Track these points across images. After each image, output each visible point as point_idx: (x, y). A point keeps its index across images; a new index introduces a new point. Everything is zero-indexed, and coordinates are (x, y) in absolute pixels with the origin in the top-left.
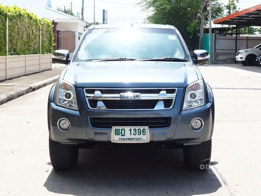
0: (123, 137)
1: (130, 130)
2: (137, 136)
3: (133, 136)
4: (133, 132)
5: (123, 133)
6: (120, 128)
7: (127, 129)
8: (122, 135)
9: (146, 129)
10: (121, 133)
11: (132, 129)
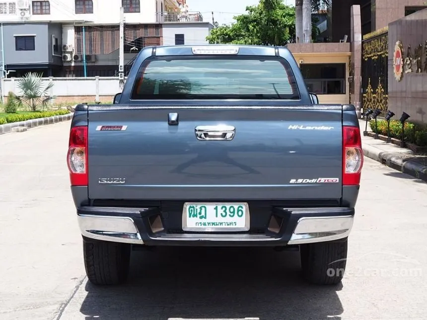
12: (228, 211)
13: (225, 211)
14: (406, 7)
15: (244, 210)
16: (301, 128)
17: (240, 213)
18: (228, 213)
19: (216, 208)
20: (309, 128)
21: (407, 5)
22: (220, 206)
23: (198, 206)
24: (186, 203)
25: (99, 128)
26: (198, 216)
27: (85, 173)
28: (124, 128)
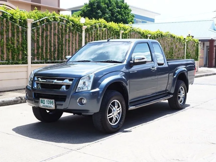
0: (44, 105)
1: (47, 101)
2: (50, 105)
3: (48, 105)
4: (48, 102)
5: (44, 102)
6: (43, 99)
7: (46, 100)
8: (44, 104)
9: (53, 101)
10: (43, 102)
11: (48, 101)
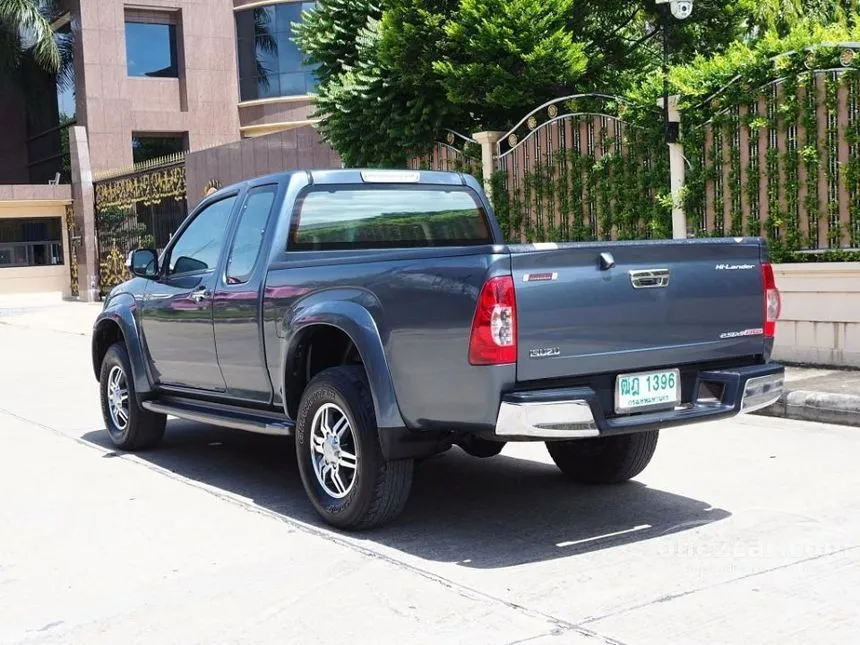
12: (660, 382)
13: (657, 383)
14: (133, 133)
15: (675, 378)
16: (727, 267)
17: (671, 383)
18: (660, 384)
19: (648, 380)
20: (733, 267)
21: (134, 129)
22: (652, 375)
23: (630, 378)
24: (620, 376)
25: (526, 278)
26: (631, 392)
27: (511, 344)
28: (555, 276)
